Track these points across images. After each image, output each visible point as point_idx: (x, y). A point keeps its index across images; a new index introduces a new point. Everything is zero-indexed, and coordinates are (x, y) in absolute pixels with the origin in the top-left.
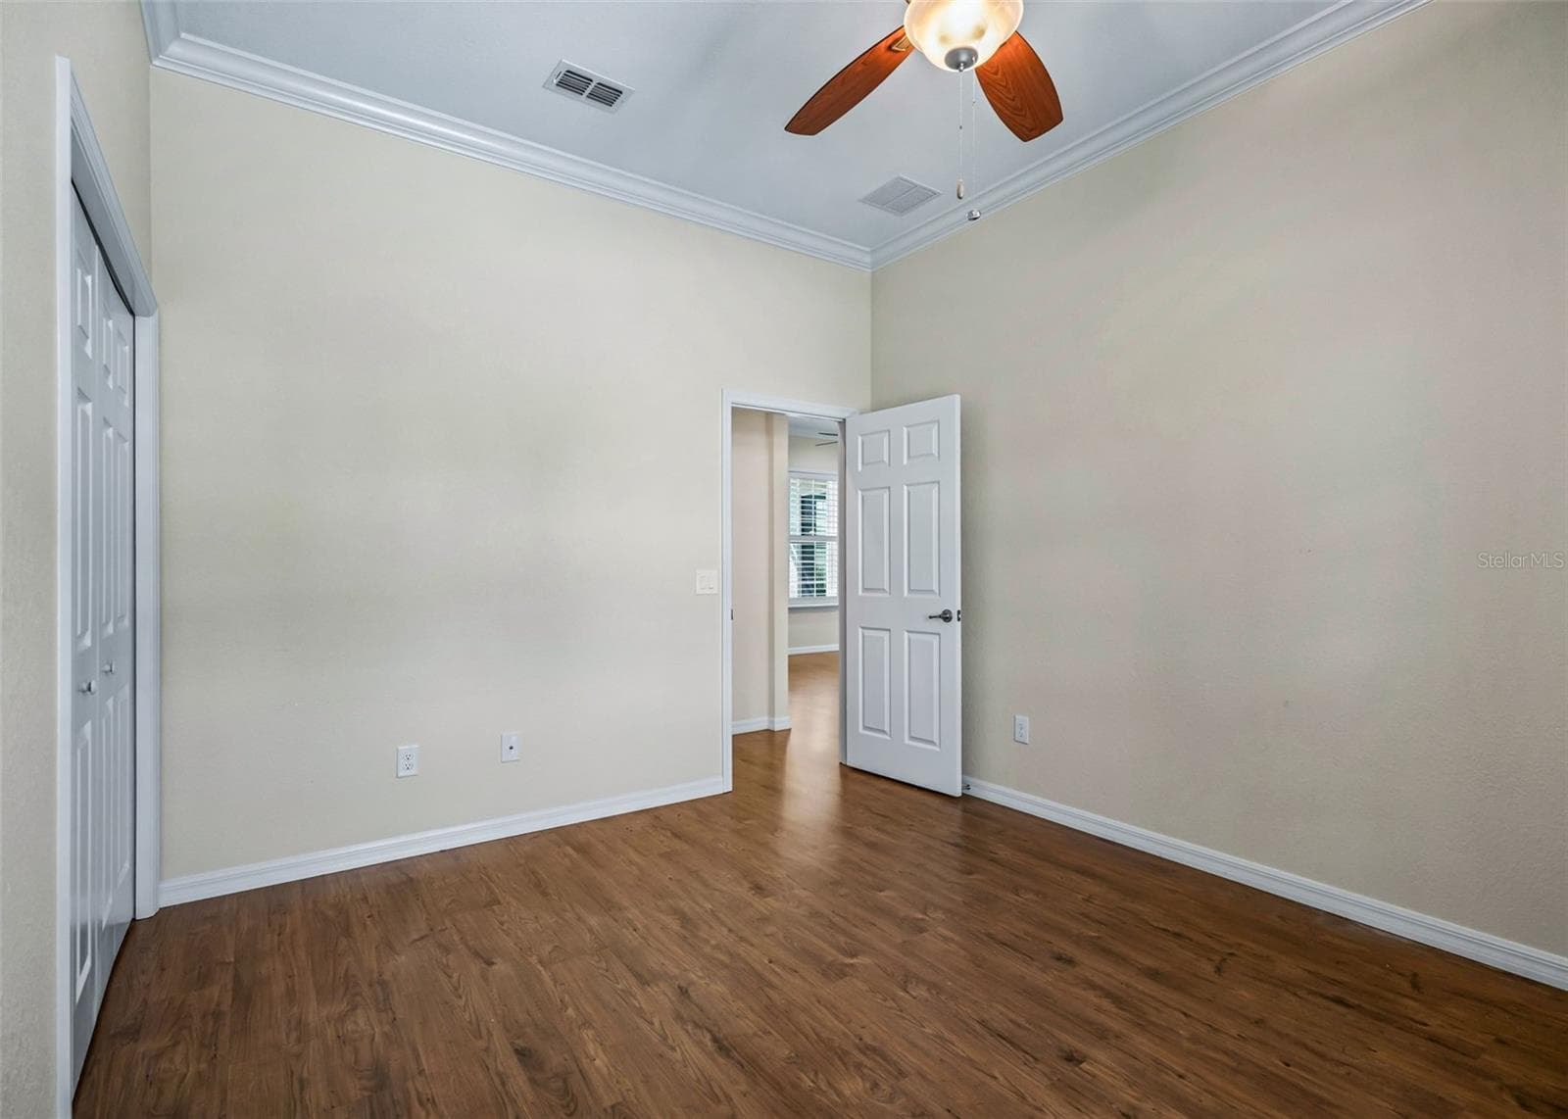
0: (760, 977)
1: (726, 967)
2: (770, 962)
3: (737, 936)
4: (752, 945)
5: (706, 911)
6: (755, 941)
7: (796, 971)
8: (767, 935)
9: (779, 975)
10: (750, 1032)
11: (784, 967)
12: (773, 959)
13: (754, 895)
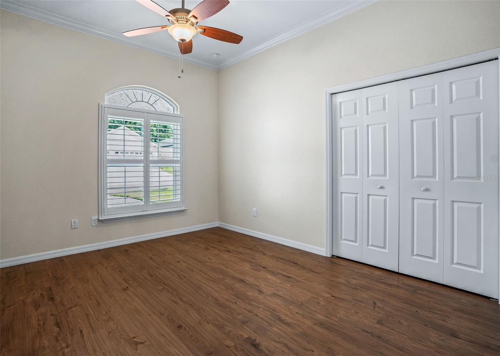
0: (238, 298)
1: (251, 300)
2: (236, 303)
3: (253, 313)
4: (245, 309)
5: (274, 326)
6: (245, 311)
7: (227, 300)
8: (241, 314)
9: (232, 298)
10: (236, 284)
11: (231, 302)
12: (235, 304)
13: (256, 340)
